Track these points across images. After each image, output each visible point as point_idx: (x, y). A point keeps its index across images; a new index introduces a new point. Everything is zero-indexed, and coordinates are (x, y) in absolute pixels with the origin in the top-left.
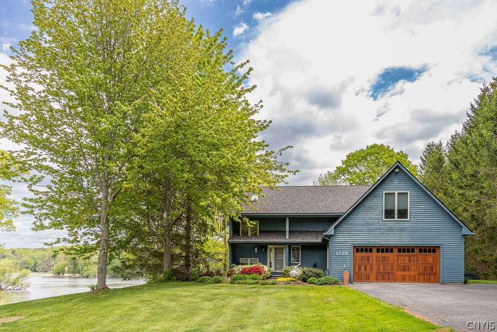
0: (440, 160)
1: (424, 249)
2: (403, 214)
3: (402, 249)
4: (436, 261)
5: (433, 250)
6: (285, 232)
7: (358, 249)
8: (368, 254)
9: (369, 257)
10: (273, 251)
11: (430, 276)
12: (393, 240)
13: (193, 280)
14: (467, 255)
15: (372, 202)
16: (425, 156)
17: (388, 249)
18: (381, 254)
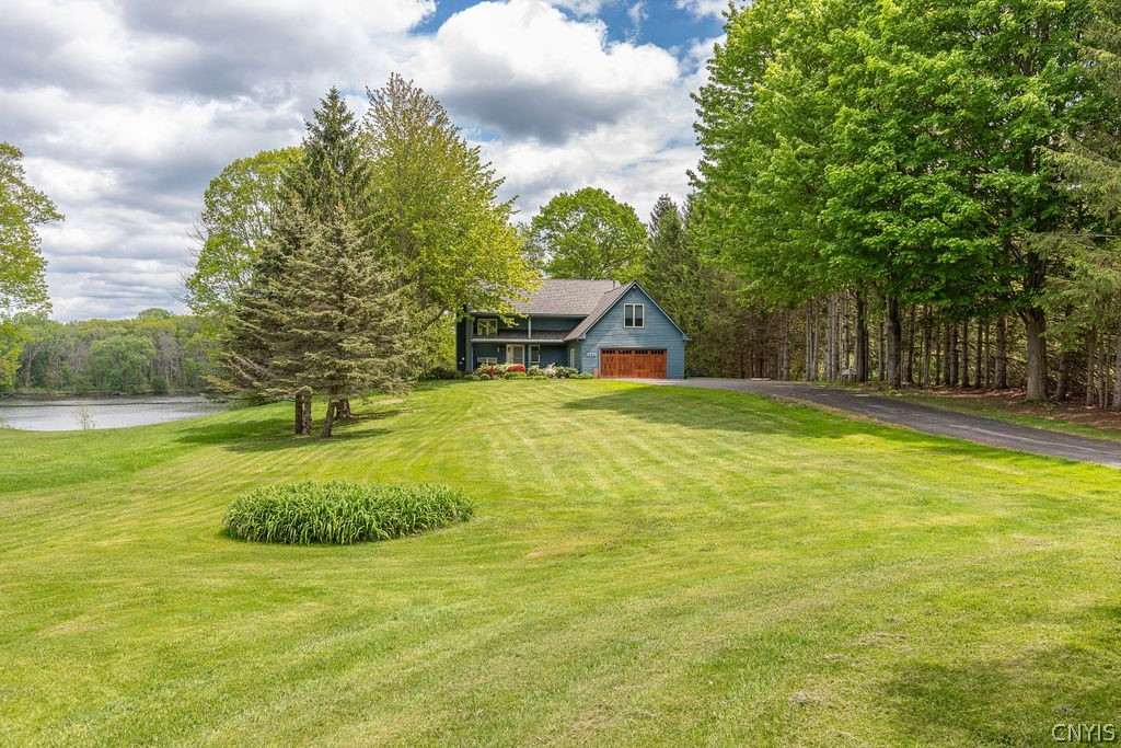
0: (675, 228)
1: (654, 351)
2: (639, 322)
3: (638, 351)
4: (664, 361)
5: (662, 352)
6: (527, 331)
7: (604, 351)
8: (612, 355)
9: (612, 358)
10: (512, 350)
11: (660, 372)
12: (632, 344)
13: (458, 378)
14: (687, 359)
15: (616, 312)
16: (657, 213)
17: (628, 351)
18: (622, 355)
